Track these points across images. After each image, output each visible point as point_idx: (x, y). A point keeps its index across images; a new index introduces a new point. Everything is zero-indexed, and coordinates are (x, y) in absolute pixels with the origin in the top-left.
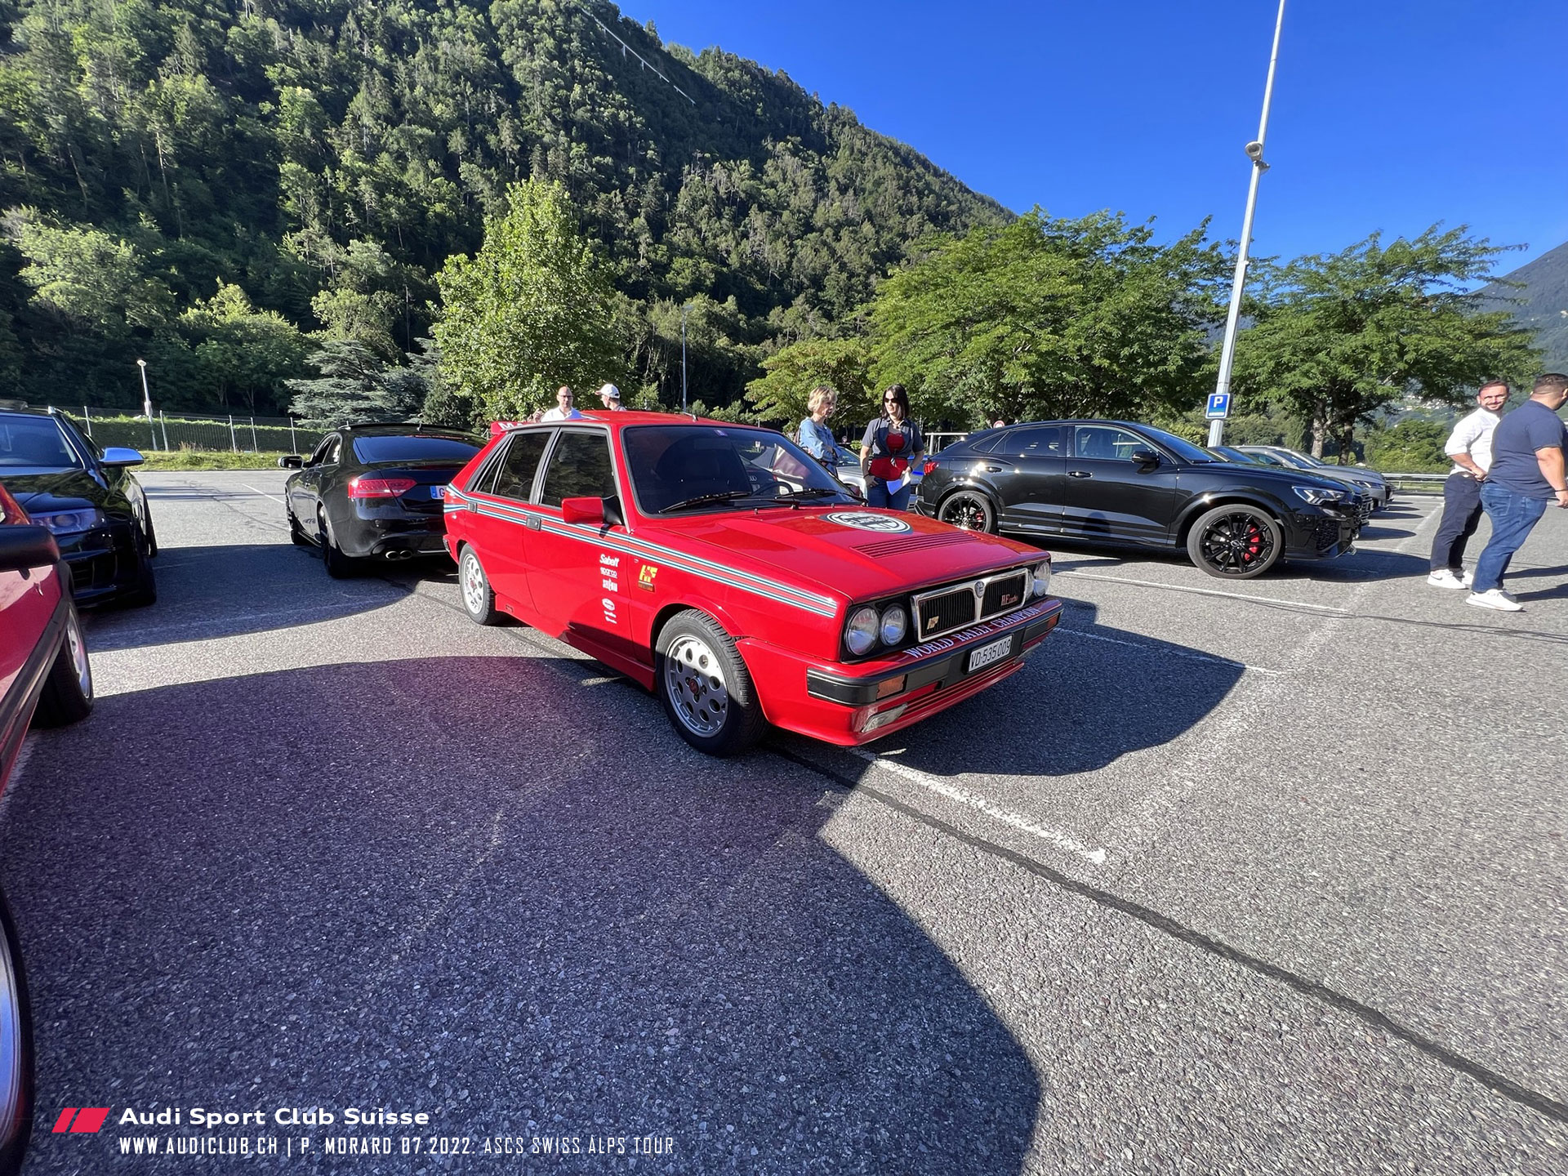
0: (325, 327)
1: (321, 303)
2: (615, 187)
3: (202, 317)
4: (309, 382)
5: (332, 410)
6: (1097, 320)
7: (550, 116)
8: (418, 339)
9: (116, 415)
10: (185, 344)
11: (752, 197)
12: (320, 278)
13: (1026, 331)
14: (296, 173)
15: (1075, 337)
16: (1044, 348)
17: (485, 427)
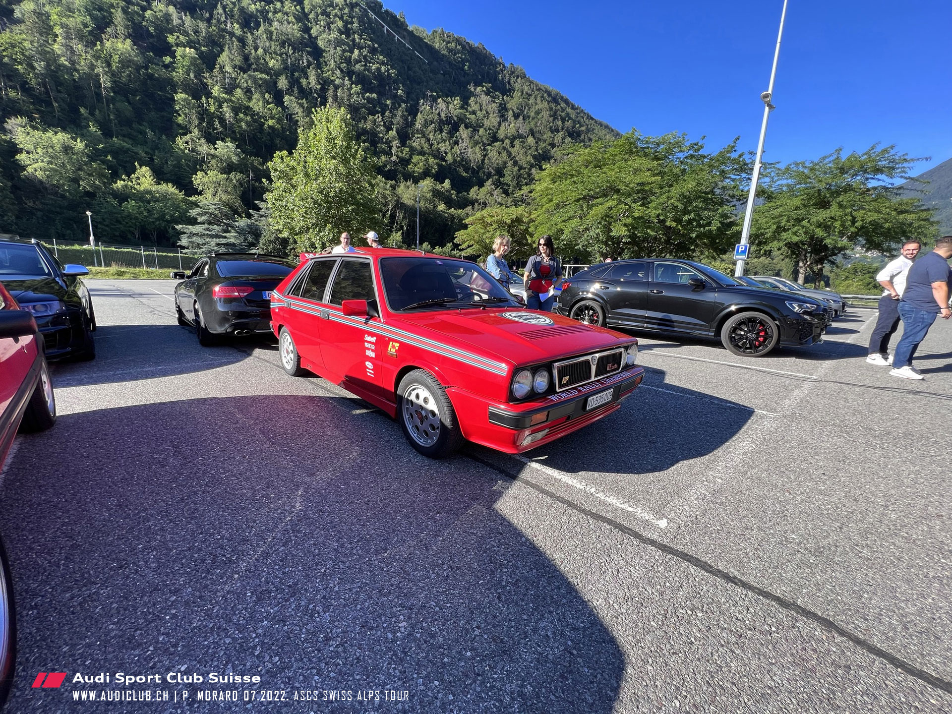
0: (200, 194)
1: (198, 179)
2: (378, 112)
3: (126, 186)
4: (190, 227)
5: (204, 244)
6: (669, 198)
7: (339, 68)
8: (257, 202)
9: (73, 245)
10: (115, 203)
11: (461, 120)
12: (198, 164)
13: (626, 204)
14: (184, 100)
15: (655, 208)
16: (636, 214)
17: (297, 256)
